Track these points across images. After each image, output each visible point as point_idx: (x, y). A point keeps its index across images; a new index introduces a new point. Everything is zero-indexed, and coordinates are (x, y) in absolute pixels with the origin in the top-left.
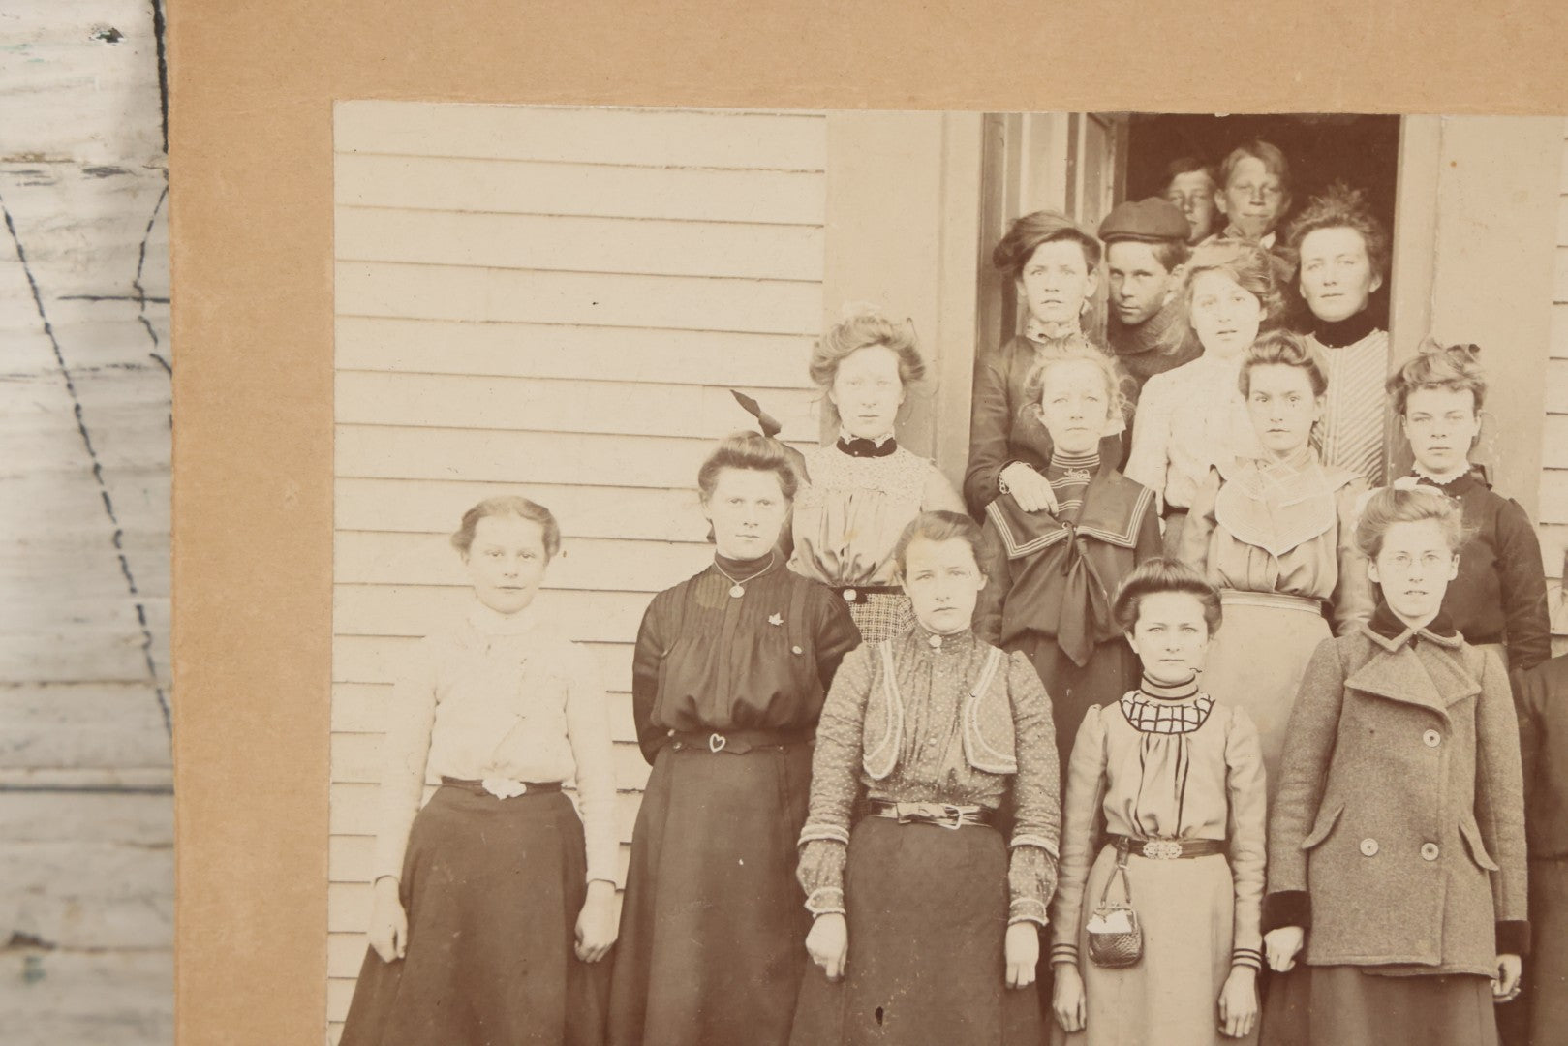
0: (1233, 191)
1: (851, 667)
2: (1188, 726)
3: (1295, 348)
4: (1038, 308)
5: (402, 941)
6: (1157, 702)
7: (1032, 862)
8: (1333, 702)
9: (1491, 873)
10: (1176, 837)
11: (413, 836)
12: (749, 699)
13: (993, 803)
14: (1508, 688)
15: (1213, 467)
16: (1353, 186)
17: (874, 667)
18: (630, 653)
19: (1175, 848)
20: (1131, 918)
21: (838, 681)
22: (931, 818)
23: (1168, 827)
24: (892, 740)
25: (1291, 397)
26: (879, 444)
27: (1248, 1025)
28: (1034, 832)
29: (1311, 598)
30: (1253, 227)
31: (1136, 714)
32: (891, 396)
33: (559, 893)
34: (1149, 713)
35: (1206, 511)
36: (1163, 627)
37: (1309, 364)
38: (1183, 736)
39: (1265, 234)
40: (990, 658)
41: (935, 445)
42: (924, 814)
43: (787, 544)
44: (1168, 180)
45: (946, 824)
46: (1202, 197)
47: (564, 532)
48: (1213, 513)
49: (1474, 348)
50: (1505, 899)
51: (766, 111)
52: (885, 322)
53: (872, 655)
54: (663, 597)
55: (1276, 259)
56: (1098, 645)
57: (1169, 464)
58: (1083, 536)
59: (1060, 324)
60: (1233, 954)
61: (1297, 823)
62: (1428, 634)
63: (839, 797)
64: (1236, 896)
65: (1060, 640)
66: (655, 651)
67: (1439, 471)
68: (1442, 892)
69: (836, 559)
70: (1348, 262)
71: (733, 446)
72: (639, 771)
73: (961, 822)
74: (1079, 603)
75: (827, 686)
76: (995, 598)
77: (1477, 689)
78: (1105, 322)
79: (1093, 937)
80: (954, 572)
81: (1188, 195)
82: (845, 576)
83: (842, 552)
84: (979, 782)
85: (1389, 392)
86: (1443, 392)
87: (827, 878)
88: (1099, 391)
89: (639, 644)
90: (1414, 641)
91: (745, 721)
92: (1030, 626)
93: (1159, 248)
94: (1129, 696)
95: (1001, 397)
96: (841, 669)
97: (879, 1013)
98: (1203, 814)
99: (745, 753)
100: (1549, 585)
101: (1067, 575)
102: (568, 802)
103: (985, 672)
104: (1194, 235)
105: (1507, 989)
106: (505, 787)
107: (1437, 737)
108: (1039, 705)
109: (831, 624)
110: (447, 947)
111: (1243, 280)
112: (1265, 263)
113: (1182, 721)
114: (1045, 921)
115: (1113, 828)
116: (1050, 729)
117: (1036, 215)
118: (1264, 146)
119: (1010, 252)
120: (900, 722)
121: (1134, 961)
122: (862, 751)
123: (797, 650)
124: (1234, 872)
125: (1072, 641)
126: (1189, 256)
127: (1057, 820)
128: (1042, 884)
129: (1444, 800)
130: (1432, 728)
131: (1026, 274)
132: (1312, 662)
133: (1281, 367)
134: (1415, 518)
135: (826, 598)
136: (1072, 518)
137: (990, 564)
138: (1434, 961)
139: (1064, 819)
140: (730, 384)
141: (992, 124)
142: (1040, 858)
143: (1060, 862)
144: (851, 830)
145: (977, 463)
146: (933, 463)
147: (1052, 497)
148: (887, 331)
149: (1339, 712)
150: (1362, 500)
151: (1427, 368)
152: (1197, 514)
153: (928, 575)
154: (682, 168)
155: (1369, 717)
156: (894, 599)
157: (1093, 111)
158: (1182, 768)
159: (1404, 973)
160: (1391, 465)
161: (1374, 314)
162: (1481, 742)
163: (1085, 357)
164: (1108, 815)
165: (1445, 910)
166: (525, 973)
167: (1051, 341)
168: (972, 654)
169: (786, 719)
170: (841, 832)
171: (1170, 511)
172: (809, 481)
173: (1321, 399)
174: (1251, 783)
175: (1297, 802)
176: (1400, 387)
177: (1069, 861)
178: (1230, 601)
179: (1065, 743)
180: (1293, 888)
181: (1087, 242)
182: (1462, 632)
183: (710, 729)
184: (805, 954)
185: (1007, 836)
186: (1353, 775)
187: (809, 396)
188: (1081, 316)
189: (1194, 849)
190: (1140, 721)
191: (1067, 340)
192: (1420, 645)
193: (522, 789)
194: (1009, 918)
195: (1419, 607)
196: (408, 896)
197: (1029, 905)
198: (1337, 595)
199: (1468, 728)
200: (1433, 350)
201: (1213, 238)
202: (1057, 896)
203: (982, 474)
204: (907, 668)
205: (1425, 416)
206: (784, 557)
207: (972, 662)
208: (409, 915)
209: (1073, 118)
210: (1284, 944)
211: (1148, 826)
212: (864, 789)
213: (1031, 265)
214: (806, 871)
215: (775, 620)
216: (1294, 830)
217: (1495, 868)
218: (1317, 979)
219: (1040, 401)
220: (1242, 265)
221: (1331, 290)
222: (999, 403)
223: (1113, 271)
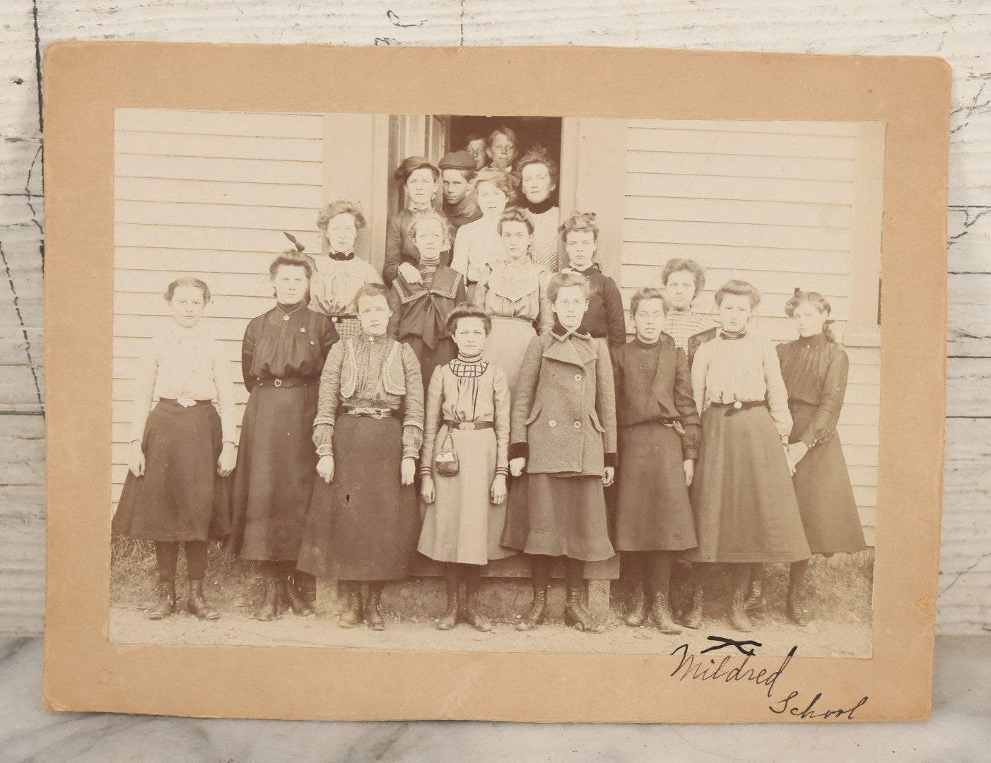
0: (494, 148)
1: (335, 350)
2: (477, 374)
3: (520, 214)
4: (414, 198)
5: (143, 468)
6: (464, 364)
7: (412, 432)
8: (538, 363)
9: (602, 433)
10: (473, 421)
11: (148, 423)
12: (292, 364)
13: (396, 408)
14: (609, 356)
15: (487, 264)
16: (542, 147)
17: (345, 350)
18: (241, 344)
19: (472, 425)
20: (454, 455)
21: (329, 356)
22: (369, 414)
23: (469, 416)
24: (353, 381)
25: (519, 234)
26: (347, 255)
27: (503, 499)
28: (413, 420)
29: (527, 319)
30: (502, 164)
31: (456, 369)
32: (351, 234)
33: (210, 447)
34: (461, 369)
35: (484, 283)
36: (467, 332)
37: (526, 221)
38: (476, 378)
39: (508, 166)
40: (394, 346)
41: (370, 255)
42: (366, 412)
43: (308, 298)
44: (467, 143)
45: (376, 416)
46: (482, 151)
47: (212, 293)
48: (487, 284)
49: (593, 214)
50: (608, 444)
51: (298, 113)
52: (349, 203)
53: (344, 345)
54: (254, 322)
55: (513, 177)
56: (440, 340)
57: (469, 263)
58: (433, 294)
59: (423, 204)
60: (497, 469)
61: (523, 414)
62: (576, 334)
63: (330, 406)
64: (498, 445)
65: (424, 338)
66: (251, 344)
67: (580, 266)
68: (582, 441)
69: (329, 304)
70: (542, 178)
71: (284, 256)
72: (244, 395)
73: (382, 416)
74: (431, 322)
75: (325, 358)
76: (396, 320)
77: (596, 357)
78: (442, 203)
79: (438, 463)
80: (378, 309)
81: (475, 150)
82: (332, 311)
83: (331, 301)
84: (389, 398)
85: (559, 232)
86: (581, 232)
87: (325, 440)
88: (439, 231)
89: (244, 341)
90: (571, 337)
91: (290, 374)
92: (411, 332)
93: (463, 172)
94: (453, 361)
95: (398, 235)
96: (331, 351)
97: (348, 497)
98: (484, 410)
99: (291, 387)
100: (625, 313)
101: (426, 310)
102: (215, 409)
103: (392, 352)
104: (478, 167)
105: (608, 481)
106: (187, 402)
107: (580, 376)
108: (415, 365)
109: (326, 332)
110: (162, 470)
111: (499, 186)
112: (508, 179)
113: (475, 372)
114: (418, 457)
115: (447, 417)
116: (420, 376)
117: (412, 157)
118: (507, 130)
119: (401, 173)
120: (356, 373)
121: (455, 473)
122: (340, 386)
123: (312, 343)
124: (497, 435)
125: (429, 338)
126: (477, 175)
127: (423, 414)
128: (416, 442)
129: (583, 403)
130: (579, 373)
131: (408, 183)
132: (529, 346)
133: (515, 222)
134: (570, 286)
135: (325, 321)
136: (428, 286)
137: (394, 306)
138: (579, 470)
139: (426, 414)
140: (283, 228)
141: (393, 119)
142: (415, 430)
143: (424, 432)
144: (336, 419)
145: (388, 263)
146: (370, 263)
147: (420, 278)
148: (350, 207)
149: (540, 367)
150: (549, 277)
151: (575, 223)
152: (481, 284)
153: (368, 311)
154: (263, 137)
155: (552, 369)
156: (354, 321)
157: (436, 114)
158: (475, 392)
159: (567, 476)
160: (560, 263)
161: (552, 200)
162: (598, 379)
163: (434, 218)
164: (444, 412)
165: (584, 449)
166: (196, 481)
167: (419, 211)
168: (387, 344)
169: (307, 372)
170: (331, 420)
171: (469, 283)
172: (317, 271)
173: (531, 236)
174: (504, 397)
175: (524, 405)
176: (564, 230)
177: (428, 432)
178: (495, 320)
179: (426, 382)
180: (521, 441)
181: (434, 169)
182: (590, 333)
183: (275, 377)
184: (316, 473)
185: (402, 421)
186: (545, 393)
187: (316, 234)
188: (431, 200)
189: (480, 426)
190: (458, 372)
191: (425, 211)
192: (573, 338)
193: (195, 403)
194: (402, 456)
195: (572, 322)
196: (146, 449)
197: (411, 450)
198: (539, 318)
199: (593, 373)
200: (577, 215)
201: (486, 168)
202: (423, 446)
203: (390, 268)
204: (359, 350)
205: (575, 243)
206: (306, 303)
207: (387, 347)
208: (146, 457)
209: (427, 117)
210: (517, 465)
211: (461, 416)
212: (341, 402)
213: (410, 179)
214: (317, 438)
215: (303, 330)
216: (521, 417)
217: (604, 431)
218: (531, 479)
219: (414, 236)
220: (498, 179)
221: (535, 190)
222: (398, 238)
223: (445, 182)
